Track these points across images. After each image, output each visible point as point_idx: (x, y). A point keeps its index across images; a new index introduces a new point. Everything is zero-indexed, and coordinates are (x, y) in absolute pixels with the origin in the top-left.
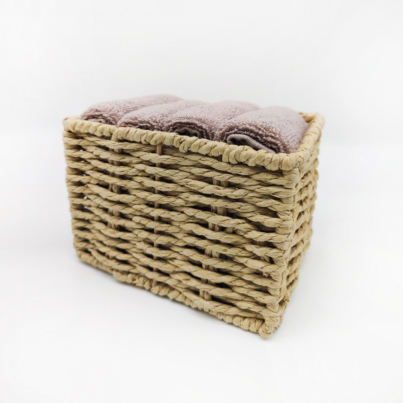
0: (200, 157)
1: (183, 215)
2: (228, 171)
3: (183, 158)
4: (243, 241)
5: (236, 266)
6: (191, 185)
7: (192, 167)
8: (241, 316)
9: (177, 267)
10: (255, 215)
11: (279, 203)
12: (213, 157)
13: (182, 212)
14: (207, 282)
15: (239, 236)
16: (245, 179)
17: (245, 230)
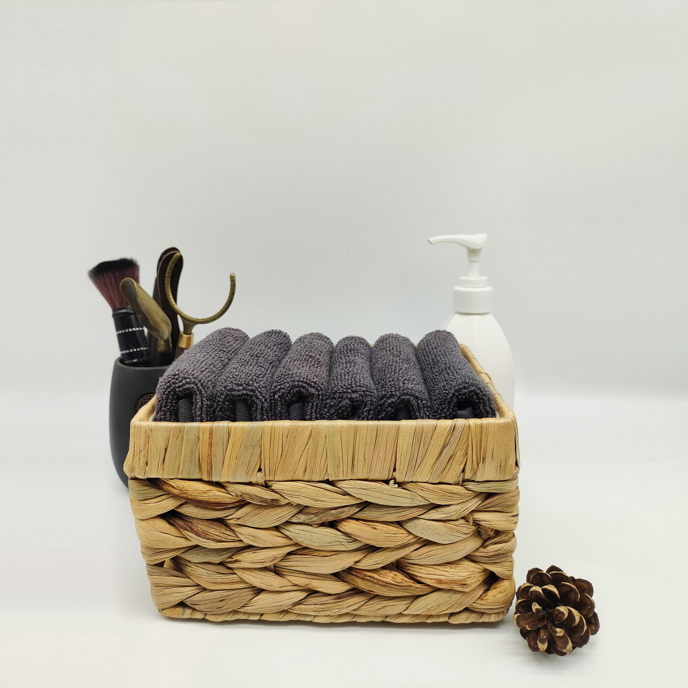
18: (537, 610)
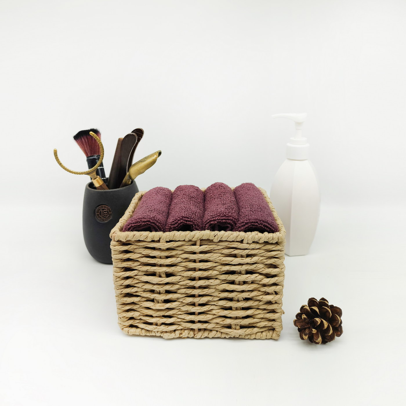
0: (228, 243)
1: (217, 280)
2: (248, 248)
3: (216, 245)
4: (259, 286)
5: (255, 302)
6: (223, 261)
7: (222, 250)
8: (260, 332)
9: (214, 315)
10: (264, 269)
11: (278, 260)
12: (237, 242)
13: (216, 279)
14: (236, 318)
15: (256, 284)
16: (258, 251)
17: (260, 280)
18: (304, 318)
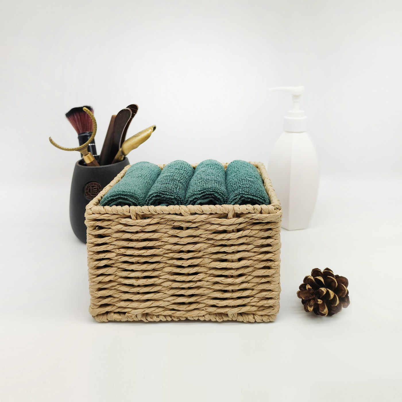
18: (309, 288)
